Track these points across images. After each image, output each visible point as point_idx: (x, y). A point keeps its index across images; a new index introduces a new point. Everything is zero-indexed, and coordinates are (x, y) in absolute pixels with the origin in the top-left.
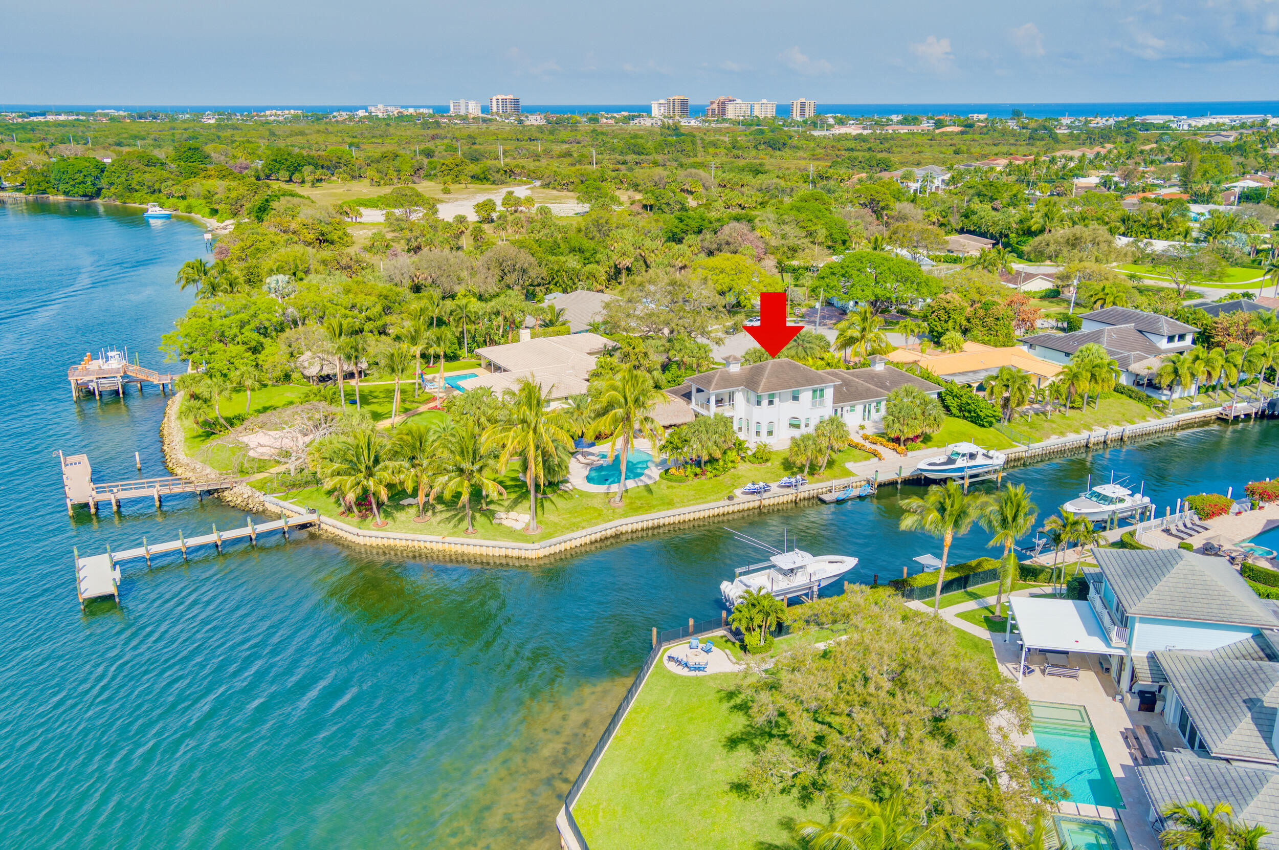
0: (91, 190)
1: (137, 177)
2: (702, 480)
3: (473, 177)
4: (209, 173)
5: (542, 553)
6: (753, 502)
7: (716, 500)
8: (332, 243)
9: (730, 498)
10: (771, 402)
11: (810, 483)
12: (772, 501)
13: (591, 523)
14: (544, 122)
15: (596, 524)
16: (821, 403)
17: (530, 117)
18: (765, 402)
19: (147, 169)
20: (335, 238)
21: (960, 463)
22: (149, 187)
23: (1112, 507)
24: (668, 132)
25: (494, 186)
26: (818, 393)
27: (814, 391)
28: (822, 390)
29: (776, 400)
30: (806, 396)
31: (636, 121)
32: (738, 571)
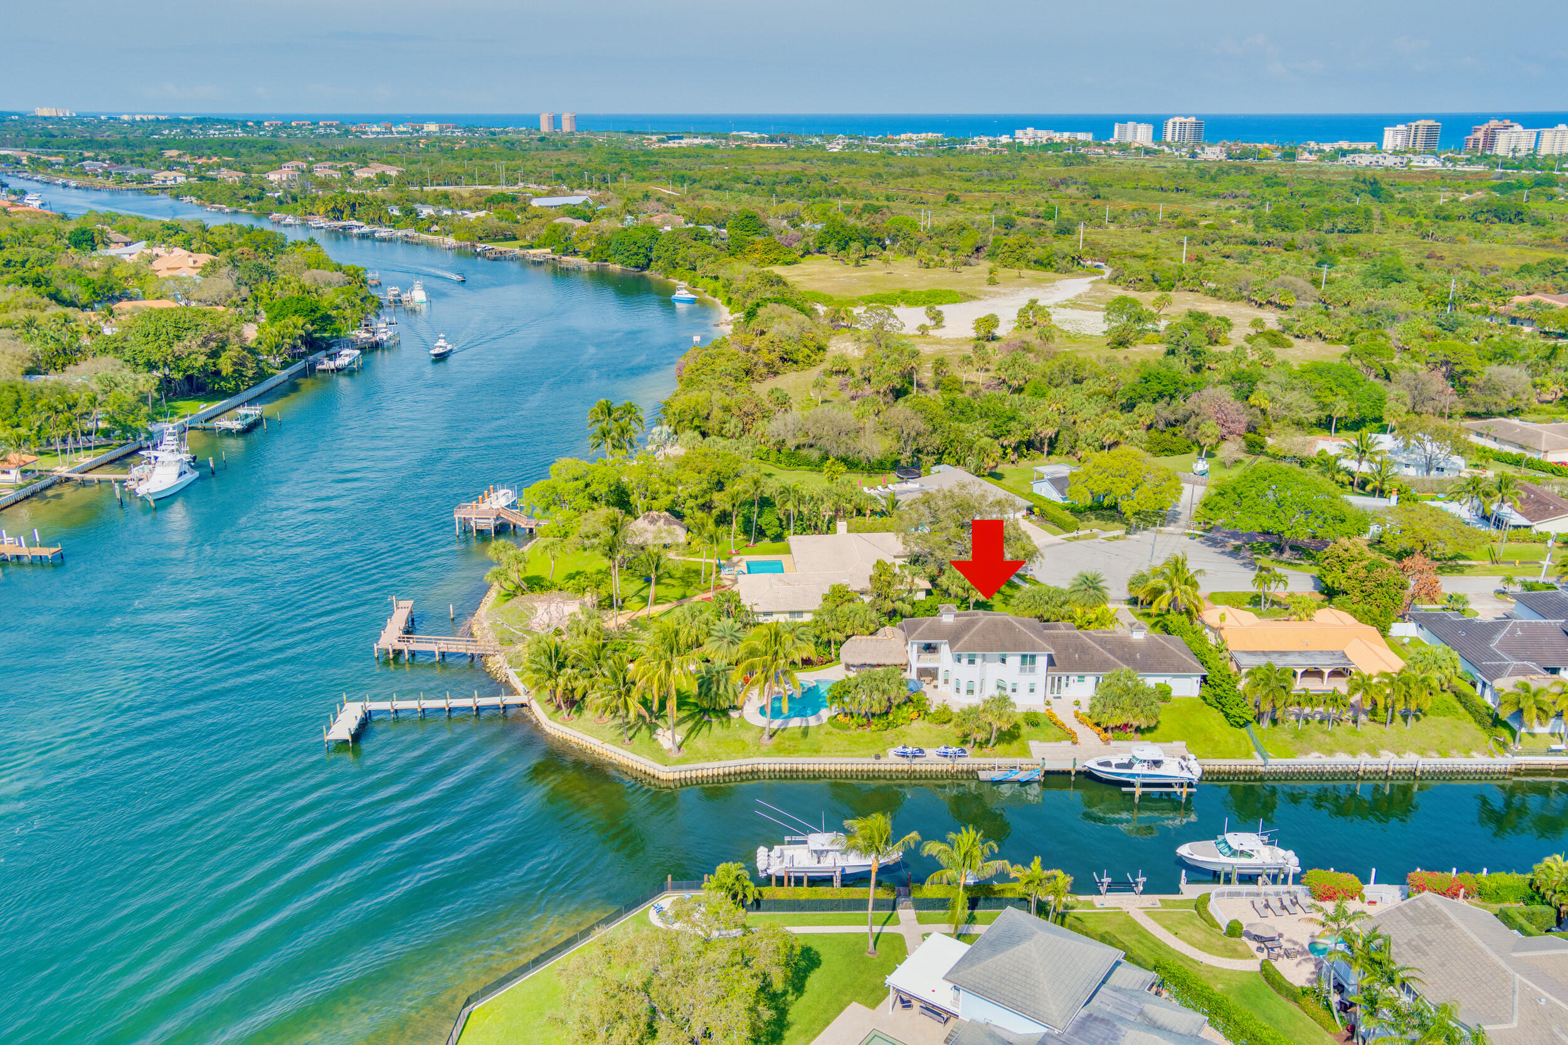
0: (643, 261)
1: (682, 252)
2: (867, 732)
3: (1036, 262)
4: (755, 247)
5: (671, 776)
6: (904, 765)
7: (863, 757)
8: (796, 362)
9: (878, 757)
10: (972, 662)
11: (973, 756)
12: (923, 768)
13: (729, 756)
14: (1223, 157)
15: (735, 758)
16: (1032, 670)
17: (1207, 149)
18: (965, 661)
19: (694, 243)
20: (800, 357)
21: (1137, 769)
22: (691, 263)
23: (1233, 860)
24: (1362, 186)
25: (1057, 275)
26: (1028, 660)
27: (1024, 657)
28: (1033, 657)
29: (978, 661)
30: (1014, 660)
31: (1349, 158)
32: (787, 839)
